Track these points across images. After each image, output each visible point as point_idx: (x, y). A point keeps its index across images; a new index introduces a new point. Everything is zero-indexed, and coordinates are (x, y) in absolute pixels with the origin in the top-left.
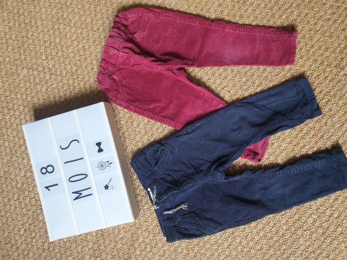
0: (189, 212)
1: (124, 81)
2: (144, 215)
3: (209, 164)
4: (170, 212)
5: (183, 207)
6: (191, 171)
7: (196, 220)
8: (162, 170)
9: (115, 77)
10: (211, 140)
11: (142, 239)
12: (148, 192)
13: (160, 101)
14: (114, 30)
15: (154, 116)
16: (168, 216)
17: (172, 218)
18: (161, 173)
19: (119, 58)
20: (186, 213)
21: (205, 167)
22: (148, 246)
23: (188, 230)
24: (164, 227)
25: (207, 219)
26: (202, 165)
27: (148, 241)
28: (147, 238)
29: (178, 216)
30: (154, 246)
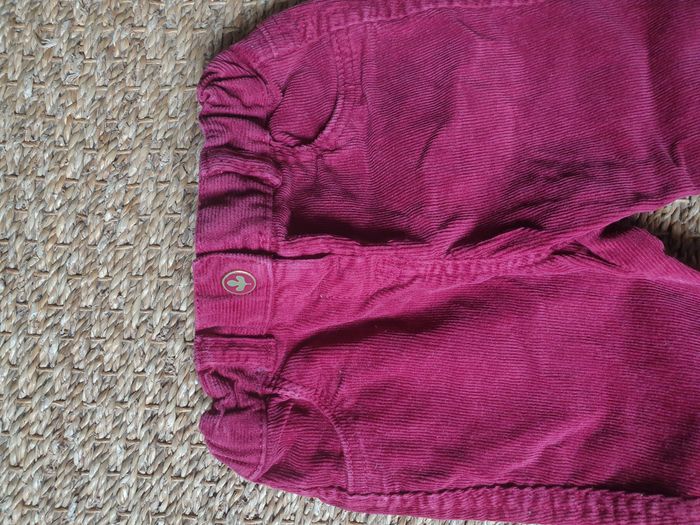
1: (344, 390)
9: (292, 393)
13: (562, 416)
14: (215, 167)
15: (566, 499)
19: (287, 293)
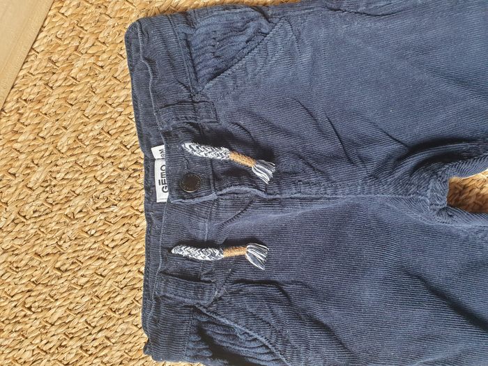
0: (263, 278)
2: (103, 233)
3: (396, 146)
4: (200, 255)
5: (252, 254)
6: (325, 147)
7: (275, 315)
8: (231, 102)
10: (435, 71)
11: (60, 312)
12: (150, 161)
16: (188, 265)
17: (196, 279)
18: (221, 114)
20: (250, 277)
21: (379, 153)
22: (74, 344)
23: (235, 337)
24: (156, 299)
25: (318, 325)
26: (370, 142)
27: (80, 326)
28: (81, 314)
29: (220, 278)
30: (92, 350)
